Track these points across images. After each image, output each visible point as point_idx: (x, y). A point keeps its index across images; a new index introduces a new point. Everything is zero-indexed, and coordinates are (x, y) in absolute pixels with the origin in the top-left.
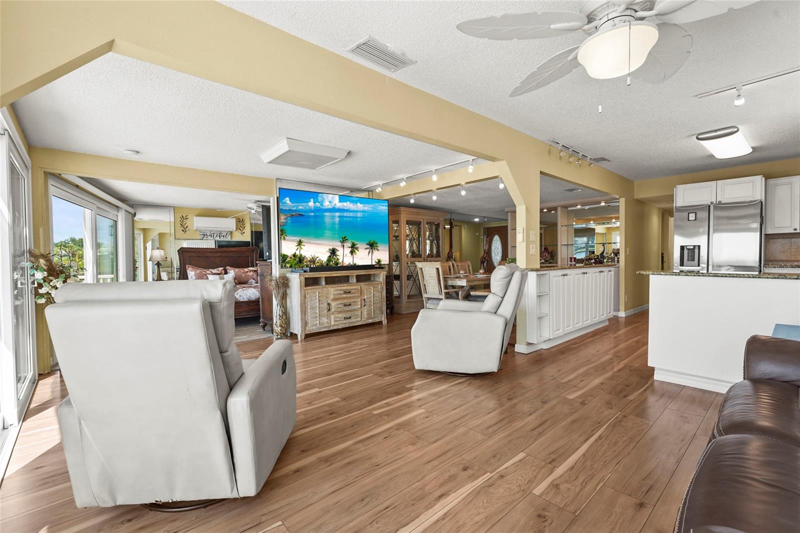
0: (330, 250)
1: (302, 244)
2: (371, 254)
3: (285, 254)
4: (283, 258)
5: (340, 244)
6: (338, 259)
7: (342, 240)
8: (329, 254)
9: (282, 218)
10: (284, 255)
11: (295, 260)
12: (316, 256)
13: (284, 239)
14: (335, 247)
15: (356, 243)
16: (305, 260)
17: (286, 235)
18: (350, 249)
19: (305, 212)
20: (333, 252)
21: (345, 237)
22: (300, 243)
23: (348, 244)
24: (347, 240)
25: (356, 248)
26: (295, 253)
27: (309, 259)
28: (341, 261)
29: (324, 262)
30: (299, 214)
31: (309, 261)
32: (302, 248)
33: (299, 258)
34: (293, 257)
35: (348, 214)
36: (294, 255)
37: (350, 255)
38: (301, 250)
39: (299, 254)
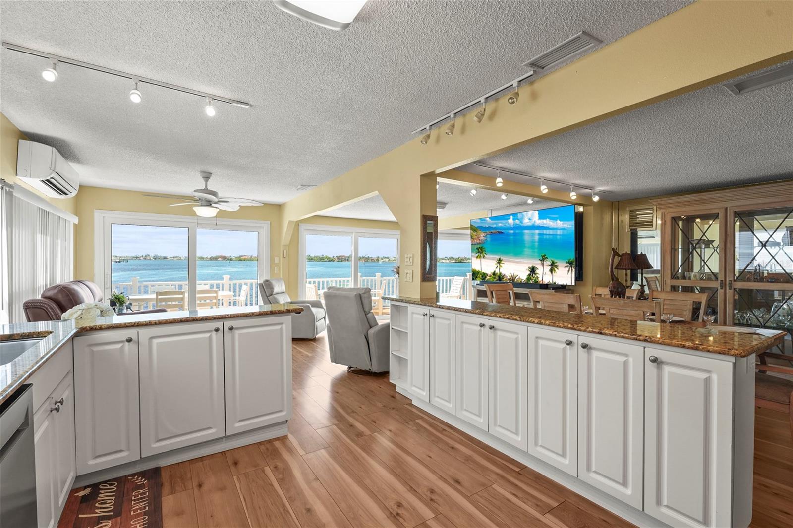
0: (530, 268)
1: (502, 262)
2: (570, 272)
3: (485, 272)
4: (482, 277)
5: (540, 262)
6: (537, 278)
7: (541, 258)
8: (529, 273)
9: (482, 236)
10: (484, 274)
11: (495, 278)
12: (516, 274)
13: (484, 257)
14: (534, 266)
15: (555, 261)
16: (505, 279)
17: (485, 253)
18: (550, 267)
19: (505, 229)
20: (533, 270)
21: (545, 255)
22: (499, 261)
23: (548, 262)
24: (547, 258)
25: (556, 267)
26: (495, 271)
27: (509, 278)
28: (540, 279)
29: (523, 281)
30: (499, 232)
31: (509, 279)
32: (501, 267)
33: (499, 277)
34: (493, 276)
35: (547, 232)
36: (494, 274)
37: (550, 273)
38: (501, 268)
39: (498, 272)
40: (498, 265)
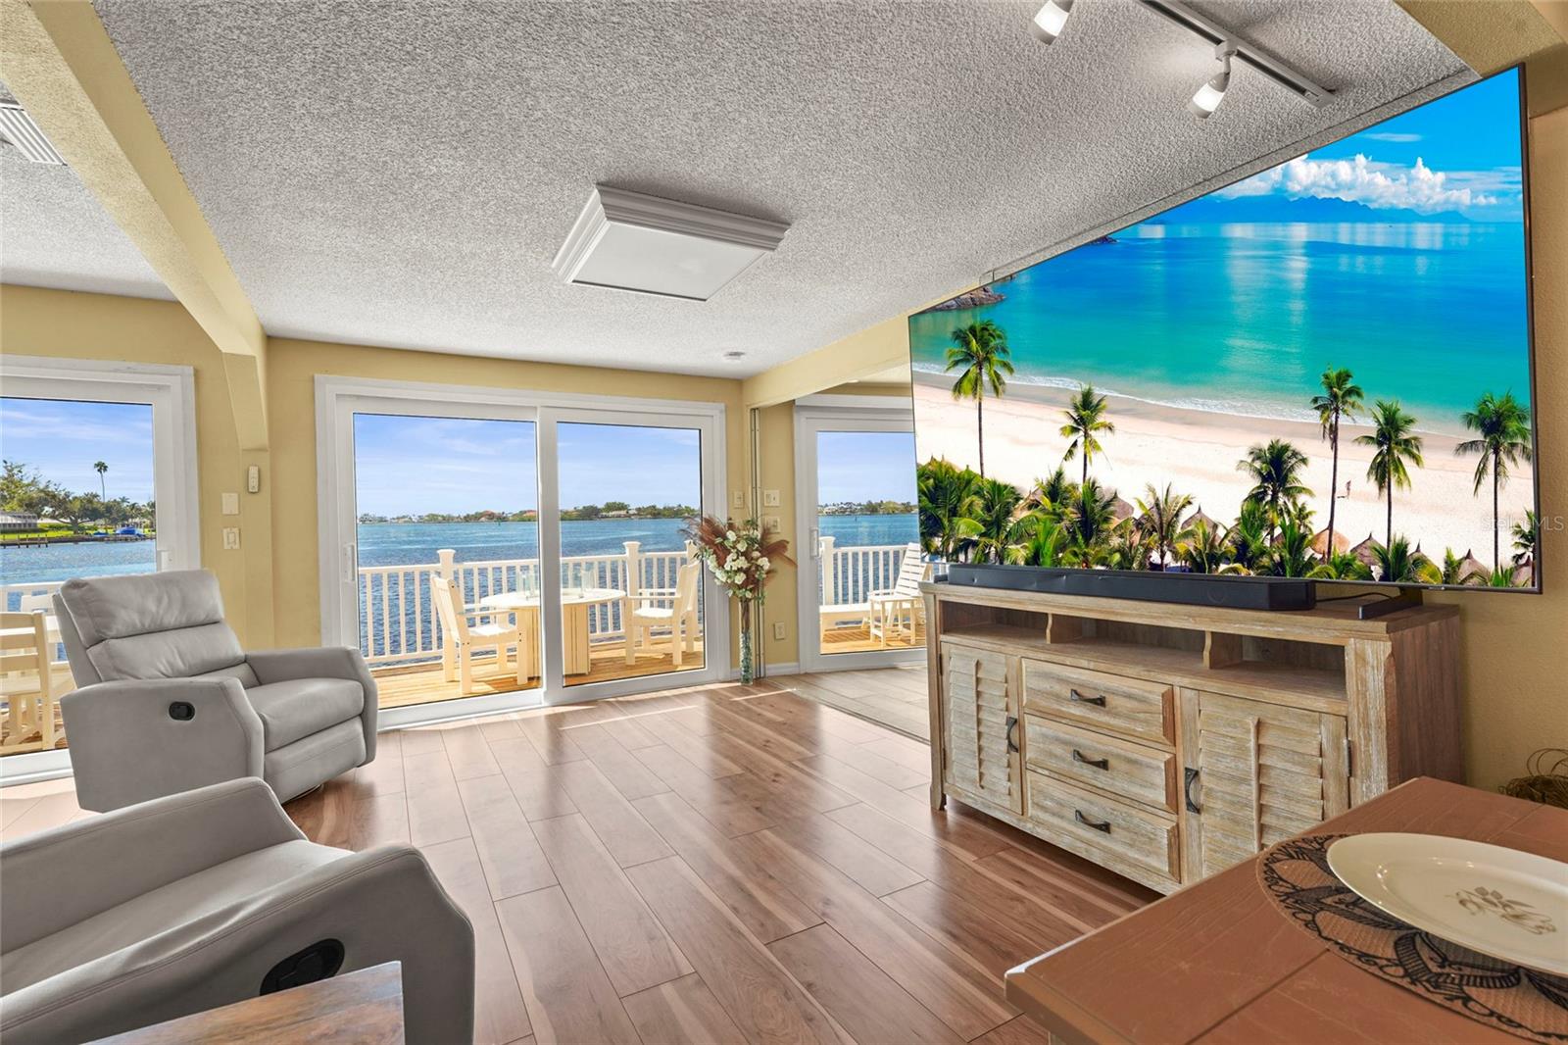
0: (1257, 454)
1: (1102, 418)
2: (1489, 479)
3: (1002, 480)
4: (988, 508)
5: (1315, 417)
6: (1303, 515)
7: (1324, 393)
8: (1252, 483)
10: (997, 489)
11: (1060, 518)
12: (1180, 491)
13: (997, 386)
14: (1284, 441)
15: (1404, 411)
16: (1116, 521)
17: (1005, 365)
18: (1372, 451)
20: (1276, 469)
21: (1343, 377)
22: (1085, 413)
23: (1361, 420)
24: (1354, 391)
25: (1409, 447)
26: (1059, 475)
27: (1137, 514)
28: (1317, 524)
29: (1221, 532)
31: (1139, 524)
32: (1094, 446)
33: (1082, 508)
34: (1046, 502)
36: (1055, 490)
37: (1373, 485)
38: (1094, 456)
39: (1079, 481)
40: (1080, 437)
